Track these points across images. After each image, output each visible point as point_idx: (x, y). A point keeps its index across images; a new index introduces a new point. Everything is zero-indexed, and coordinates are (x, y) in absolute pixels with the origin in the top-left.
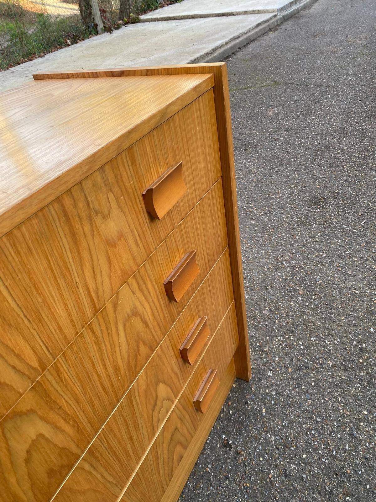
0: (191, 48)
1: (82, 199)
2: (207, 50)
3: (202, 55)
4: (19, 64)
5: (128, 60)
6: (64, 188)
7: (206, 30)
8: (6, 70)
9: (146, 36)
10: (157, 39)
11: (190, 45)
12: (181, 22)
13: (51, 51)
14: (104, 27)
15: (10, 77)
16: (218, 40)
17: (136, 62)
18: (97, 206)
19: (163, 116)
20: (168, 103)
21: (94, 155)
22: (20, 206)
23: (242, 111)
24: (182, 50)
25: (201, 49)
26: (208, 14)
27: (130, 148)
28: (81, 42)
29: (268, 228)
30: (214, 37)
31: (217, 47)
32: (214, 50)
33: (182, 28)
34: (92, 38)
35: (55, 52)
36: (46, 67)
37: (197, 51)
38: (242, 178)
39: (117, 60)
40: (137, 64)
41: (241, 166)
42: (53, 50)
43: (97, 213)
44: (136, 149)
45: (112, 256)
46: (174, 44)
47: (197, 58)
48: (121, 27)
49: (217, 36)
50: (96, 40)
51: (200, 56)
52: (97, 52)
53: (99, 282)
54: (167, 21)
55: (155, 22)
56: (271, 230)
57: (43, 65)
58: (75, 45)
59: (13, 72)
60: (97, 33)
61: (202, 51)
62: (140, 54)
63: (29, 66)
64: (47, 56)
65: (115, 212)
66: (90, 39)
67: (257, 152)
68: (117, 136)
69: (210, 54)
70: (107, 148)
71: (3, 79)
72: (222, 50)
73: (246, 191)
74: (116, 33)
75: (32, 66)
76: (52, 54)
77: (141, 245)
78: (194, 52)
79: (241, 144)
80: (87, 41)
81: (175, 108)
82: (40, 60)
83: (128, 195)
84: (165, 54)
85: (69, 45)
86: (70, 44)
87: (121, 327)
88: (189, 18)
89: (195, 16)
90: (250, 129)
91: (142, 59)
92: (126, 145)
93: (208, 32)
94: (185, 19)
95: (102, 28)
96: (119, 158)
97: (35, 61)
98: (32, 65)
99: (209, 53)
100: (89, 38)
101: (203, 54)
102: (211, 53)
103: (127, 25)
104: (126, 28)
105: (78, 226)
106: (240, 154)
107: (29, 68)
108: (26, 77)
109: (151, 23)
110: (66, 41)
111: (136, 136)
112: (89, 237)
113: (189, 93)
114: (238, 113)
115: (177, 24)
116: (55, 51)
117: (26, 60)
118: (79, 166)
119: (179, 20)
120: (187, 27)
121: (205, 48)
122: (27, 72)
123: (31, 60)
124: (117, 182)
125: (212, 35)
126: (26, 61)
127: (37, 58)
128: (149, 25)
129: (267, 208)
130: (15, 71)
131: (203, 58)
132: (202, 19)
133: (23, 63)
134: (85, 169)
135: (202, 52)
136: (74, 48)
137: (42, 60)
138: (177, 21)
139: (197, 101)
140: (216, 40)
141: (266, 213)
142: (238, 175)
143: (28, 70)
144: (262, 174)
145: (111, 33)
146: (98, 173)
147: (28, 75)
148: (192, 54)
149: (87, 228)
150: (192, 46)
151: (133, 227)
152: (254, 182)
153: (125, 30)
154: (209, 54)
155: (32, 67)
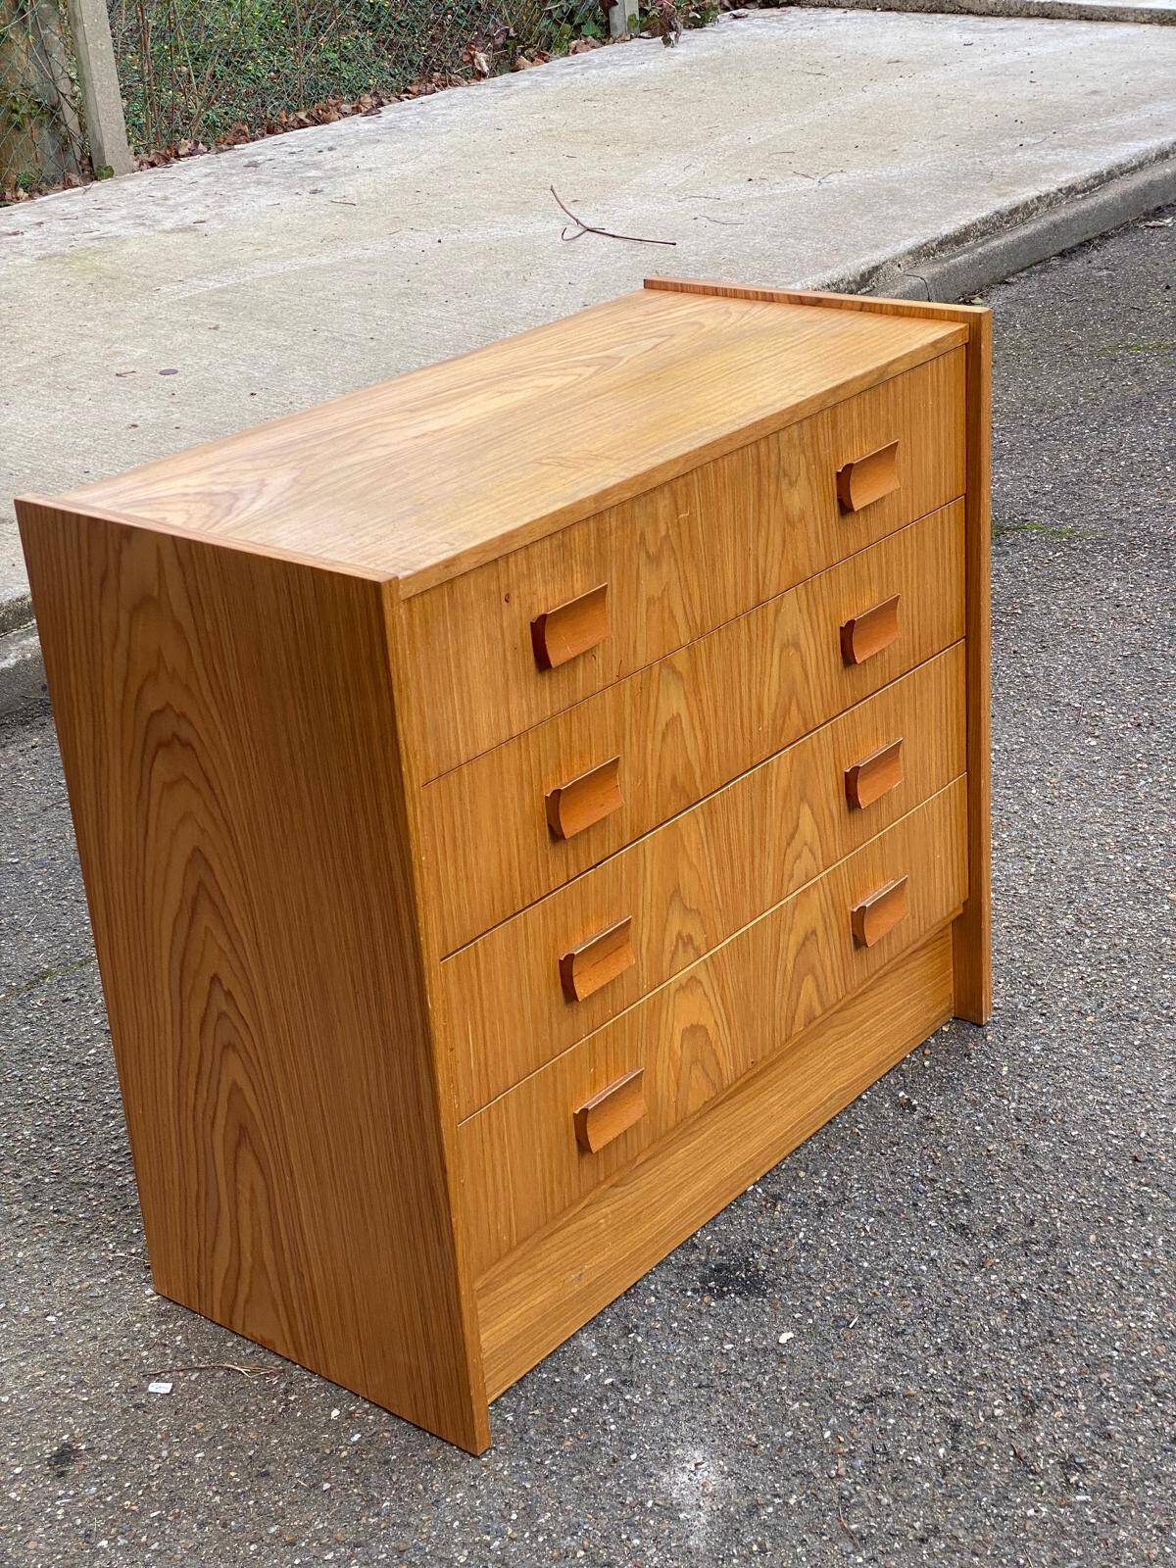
0: (1007, 159)
1: (776, 451)
2: (1070, 175)
3: (1048, 195)
4: (271, 131)
5: (737, 176)
6: (764, 433)
7: (1090, 86)
8: (222, 151)
9: (822, 79)
10: (868, 97)
11: (1004, 144)
12: (987, 30)
13: (406, 91)
14: (643, 12)
15: (246, 186)
16: (1132, 137)
17: (768, 192)
18: (787, 466)
19: (881, 375)
20: (891, 359)
21: (797, 405)
22: (730, 437)
23: (1155, 426)
24: (968, 162)
25: (1048, 169)
26: (1113, 10)
27: (834, 407)
28: (534, 69)
29: (1133, 760)
30: (1114, 121)
31: (1120, 166)
32: (1103, 179)
33: (987, 60)
34: (582, 56)
35: (423, 98)
36: (394, 162)
37: (1032, 174)
38: (1091, 631)
39: (692, 171)
40: (773, 198)
41: (1098, 597)
42: (414, 89)
43: (785, 475)
44: (840, 410)
45: (788, 540)
46: (940, 133)
47: (1026, 205)
48: (714, 20)
49: (1128, 119)
50: (602, 66)
51: (1039, 198)
52: (605, 122)
53: (769, 565)
54: (924, 16)
55: (871, 13)
56: (1139, 765)
57: (379, 148)
58: (508, 77)
59: (255, 165)
60: (606, 34)
61: (1052, 176)
62: (787, 157)
63: (320, 146)
64: (391, 112)
65: (803, 482)
66: (573, 57)
67: (1166, 564)
68: (823, 389)
69: (1084, 191)
70: (811, 400)
71: (218, 188)
72: (1140, 179)
73: (1094, 667)
74: (692, 45)
75: (331, 149)
76: (411, 104)
77: (821, 541)
78: (1017, 180)
79: (1120, 535)
80: (558, 63)
81: (901, 367)
82: (361, 124)
83: (821, 467)
84: (896, 172)
85: (481, 75)
86: (486, 69)
87: (777, 651)
88: (1029, 16)
89: (1057, 9)
90: (1167, 490)
91: (796, 179)
92: (831, 402)
93: (1095, 92)
94: (1009, 16)
95: (632, 18)
96: (820, 417)
97: (340, 126)
98: (331, 144)
99: (1079, 187)
100: (567, 54)
101: (1053, 189)
102: (1090, 188)
103: (741, 11)
104: (738, 23)
105: (765, 482)
106: (1106, 563)
107: (321, 157)
108: (314, 192)
109: (851, 14)
110: (473, 57)
111: (843, 394)
112: (772, 501)
113: (923, 349)
114: (1137, 434)
115: (968, 37)
116: (420, 93)
117: (302, 115)
118: (781, 414)
119: (977, 19)
120: (1010, 57)
121: (1065, 167)
122: (313, 173)
123: (319, 121)
124: (812, 444)
125: (1111, 111)
126: (302, 125)
127: (345, 115)
128: (842, 27)
129: (1146, 714)
130: (260, 159)
131: (1050, 204)
132: (1084, 26)
133: (286, 128)
134: (786, 417)
135: (1046, 181)
136: (507, 91)
137: (372, 126)
138: (972, 19)
139: (935, 361)
140: (1123, 136)
141: (1139, 725)
142: (1081, 622)
143: (316, 166)
144: (1162, 626)
145: (667, 42)
146: (795, 427)
147: (320, 186)
148: (1008, 184)
149: (773, 488)
150: (1014, 151)
151: (817, 511)
152: (1128, 645)
153: (730, 34)
154: (1078, 193)
155: (332, 153)
